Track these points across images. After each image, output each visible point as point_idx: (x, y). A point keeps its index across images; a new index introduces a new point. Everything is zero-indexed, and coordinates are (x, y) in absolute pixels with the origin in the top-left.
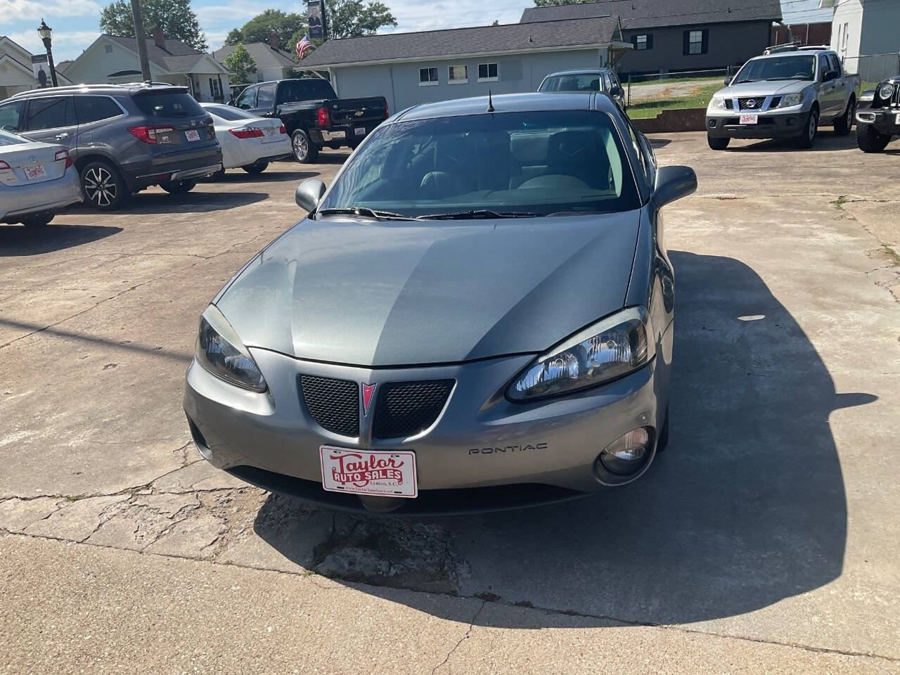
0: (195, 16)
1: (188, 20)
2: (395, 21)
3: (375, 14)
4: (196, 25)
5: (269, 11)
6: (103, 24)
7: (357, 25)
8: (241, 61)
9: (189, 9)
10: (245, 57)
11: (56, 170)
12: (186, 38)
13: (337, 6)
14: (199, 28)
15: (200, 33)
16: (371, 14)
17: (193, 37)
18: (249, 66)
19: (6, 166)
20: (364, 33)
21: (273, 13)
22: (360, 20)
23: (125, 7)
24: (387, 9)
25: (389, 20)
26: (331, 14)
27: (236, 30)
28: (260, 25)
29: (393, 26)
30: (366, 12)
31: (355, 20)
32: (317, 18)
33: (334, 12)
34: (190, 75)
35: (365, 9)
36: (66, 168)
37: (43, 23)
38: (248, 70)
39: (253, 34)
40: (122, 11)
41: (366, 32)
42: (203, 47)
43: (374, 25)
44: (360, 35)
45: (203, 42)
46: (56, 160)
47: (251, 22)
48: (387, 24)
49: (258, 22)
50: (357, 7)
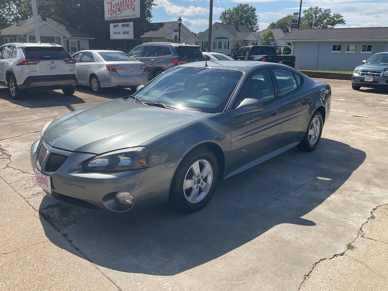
0: (257, 16)
1: (253, 18)
2: (345, 22)
3: (335, 19)
4: (256, 20)
5: (289, 15)
6: (220, 18)
7: (326, 23)
8: (269, 36)
9: (255, 13)
10: (271, 34)
11: (141, 72)
12: (251, 25)
13: (318, 14)
14: (257, 21)
15: (257, 23)
16: (334, 19)
17: (254, 25)
18: (272, 38)
19: (122, 68)
20: (328, 27)
21: (291, 16)
22: (328, 21)
23: (230, 11)
24: (341, 17)
25: (342, 22)
26: (315, 18)
27: (273, 23)
28: (284, 21)
29: (343, 24)
30: (331, 17)
31: (325, 21)
32: (296, 20)
33: (316, 17)
34: (245, 41)
35: (331, 16)
36: (144, 72)
37: (180, 18)
38: (271, 40)
39: (280, 25)
40: (229, 13)
41: (329, 26)
42: (257, 29)
43: (333, 24)
44: (326, 27)
45: (258, 27)
46: (141, 68)
47: (281, 20)
48: (340, 24)
49: (284, 20)
50: (328, 15)
